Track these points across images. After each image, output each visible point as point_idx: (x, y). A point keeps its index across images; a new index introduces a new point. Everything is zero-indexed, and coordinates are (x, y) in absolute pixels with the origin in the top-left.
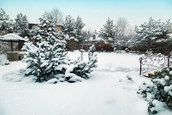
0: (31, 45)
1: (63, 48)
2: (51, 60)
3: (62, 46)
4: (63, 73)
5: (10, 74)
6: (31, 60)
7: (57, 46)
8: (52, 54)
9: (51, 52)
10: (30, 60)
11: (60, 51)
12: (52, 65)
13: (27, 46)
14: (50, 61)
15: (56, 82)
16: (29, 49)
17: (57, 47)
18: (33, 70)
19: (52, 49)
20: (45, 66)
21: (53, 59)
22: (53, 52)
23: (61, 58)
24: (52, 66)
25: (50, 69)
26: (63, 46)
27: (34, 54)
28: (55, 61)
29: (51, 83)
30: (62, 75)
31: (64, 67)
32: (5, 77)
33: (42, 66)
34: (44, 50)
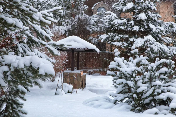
0: (123, 61)
1: (170, 68)
2: (151, 84)
3: (168, 64)
4: (167, 105)
5: (94, 100)
6: (124, 83)
7: (161, 64)
8: (153, 75)
9: (151, 72)
10: (122, 83)
11: (164, 72)
12: (153, 91)
13: (118, 63)
14: (150, 86)
15: (156, 113)
16: (121, 67)
17: (161, 67)
18: (126, 96)
19: (154, 69)
20: (144, 91)
21: (154, 83)
22: (155, 73)
23: (167, 84)
24: (153, 93)
25: (149, 97)
26: (170, 64)
27: (128, 74)
28: (156, 85)
29: (150, 113)
30: (166, 107)
31: (170, 96)
32: (90, 103)
33: (139, 90)
34: (141, 69)
